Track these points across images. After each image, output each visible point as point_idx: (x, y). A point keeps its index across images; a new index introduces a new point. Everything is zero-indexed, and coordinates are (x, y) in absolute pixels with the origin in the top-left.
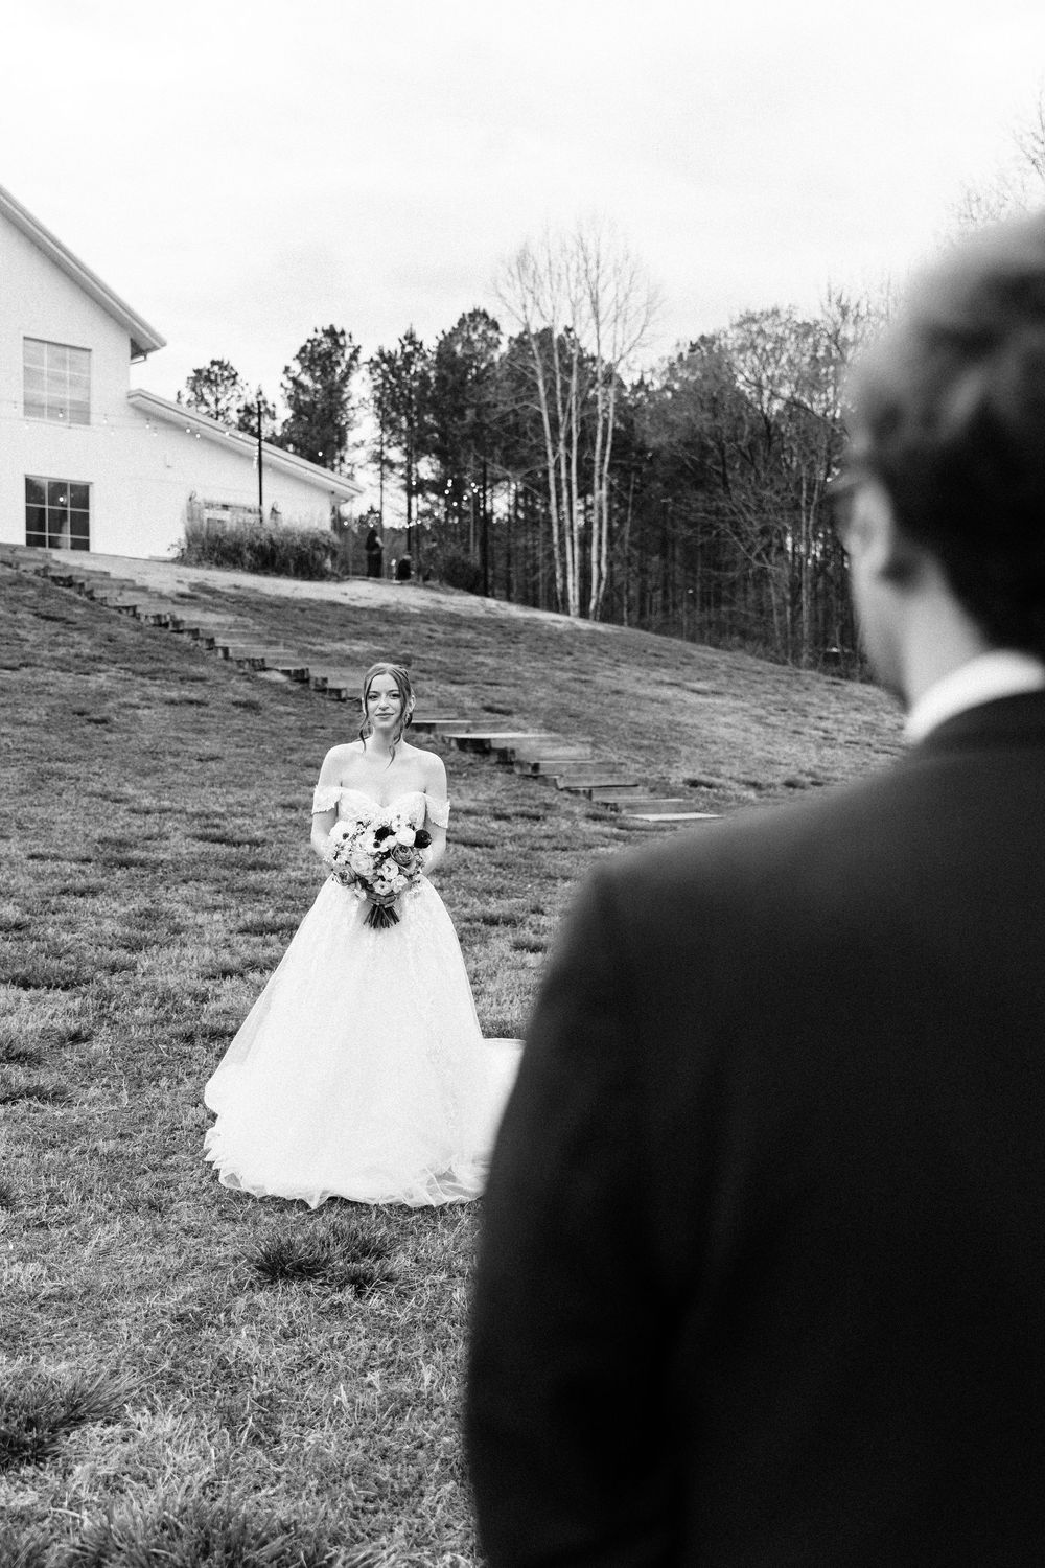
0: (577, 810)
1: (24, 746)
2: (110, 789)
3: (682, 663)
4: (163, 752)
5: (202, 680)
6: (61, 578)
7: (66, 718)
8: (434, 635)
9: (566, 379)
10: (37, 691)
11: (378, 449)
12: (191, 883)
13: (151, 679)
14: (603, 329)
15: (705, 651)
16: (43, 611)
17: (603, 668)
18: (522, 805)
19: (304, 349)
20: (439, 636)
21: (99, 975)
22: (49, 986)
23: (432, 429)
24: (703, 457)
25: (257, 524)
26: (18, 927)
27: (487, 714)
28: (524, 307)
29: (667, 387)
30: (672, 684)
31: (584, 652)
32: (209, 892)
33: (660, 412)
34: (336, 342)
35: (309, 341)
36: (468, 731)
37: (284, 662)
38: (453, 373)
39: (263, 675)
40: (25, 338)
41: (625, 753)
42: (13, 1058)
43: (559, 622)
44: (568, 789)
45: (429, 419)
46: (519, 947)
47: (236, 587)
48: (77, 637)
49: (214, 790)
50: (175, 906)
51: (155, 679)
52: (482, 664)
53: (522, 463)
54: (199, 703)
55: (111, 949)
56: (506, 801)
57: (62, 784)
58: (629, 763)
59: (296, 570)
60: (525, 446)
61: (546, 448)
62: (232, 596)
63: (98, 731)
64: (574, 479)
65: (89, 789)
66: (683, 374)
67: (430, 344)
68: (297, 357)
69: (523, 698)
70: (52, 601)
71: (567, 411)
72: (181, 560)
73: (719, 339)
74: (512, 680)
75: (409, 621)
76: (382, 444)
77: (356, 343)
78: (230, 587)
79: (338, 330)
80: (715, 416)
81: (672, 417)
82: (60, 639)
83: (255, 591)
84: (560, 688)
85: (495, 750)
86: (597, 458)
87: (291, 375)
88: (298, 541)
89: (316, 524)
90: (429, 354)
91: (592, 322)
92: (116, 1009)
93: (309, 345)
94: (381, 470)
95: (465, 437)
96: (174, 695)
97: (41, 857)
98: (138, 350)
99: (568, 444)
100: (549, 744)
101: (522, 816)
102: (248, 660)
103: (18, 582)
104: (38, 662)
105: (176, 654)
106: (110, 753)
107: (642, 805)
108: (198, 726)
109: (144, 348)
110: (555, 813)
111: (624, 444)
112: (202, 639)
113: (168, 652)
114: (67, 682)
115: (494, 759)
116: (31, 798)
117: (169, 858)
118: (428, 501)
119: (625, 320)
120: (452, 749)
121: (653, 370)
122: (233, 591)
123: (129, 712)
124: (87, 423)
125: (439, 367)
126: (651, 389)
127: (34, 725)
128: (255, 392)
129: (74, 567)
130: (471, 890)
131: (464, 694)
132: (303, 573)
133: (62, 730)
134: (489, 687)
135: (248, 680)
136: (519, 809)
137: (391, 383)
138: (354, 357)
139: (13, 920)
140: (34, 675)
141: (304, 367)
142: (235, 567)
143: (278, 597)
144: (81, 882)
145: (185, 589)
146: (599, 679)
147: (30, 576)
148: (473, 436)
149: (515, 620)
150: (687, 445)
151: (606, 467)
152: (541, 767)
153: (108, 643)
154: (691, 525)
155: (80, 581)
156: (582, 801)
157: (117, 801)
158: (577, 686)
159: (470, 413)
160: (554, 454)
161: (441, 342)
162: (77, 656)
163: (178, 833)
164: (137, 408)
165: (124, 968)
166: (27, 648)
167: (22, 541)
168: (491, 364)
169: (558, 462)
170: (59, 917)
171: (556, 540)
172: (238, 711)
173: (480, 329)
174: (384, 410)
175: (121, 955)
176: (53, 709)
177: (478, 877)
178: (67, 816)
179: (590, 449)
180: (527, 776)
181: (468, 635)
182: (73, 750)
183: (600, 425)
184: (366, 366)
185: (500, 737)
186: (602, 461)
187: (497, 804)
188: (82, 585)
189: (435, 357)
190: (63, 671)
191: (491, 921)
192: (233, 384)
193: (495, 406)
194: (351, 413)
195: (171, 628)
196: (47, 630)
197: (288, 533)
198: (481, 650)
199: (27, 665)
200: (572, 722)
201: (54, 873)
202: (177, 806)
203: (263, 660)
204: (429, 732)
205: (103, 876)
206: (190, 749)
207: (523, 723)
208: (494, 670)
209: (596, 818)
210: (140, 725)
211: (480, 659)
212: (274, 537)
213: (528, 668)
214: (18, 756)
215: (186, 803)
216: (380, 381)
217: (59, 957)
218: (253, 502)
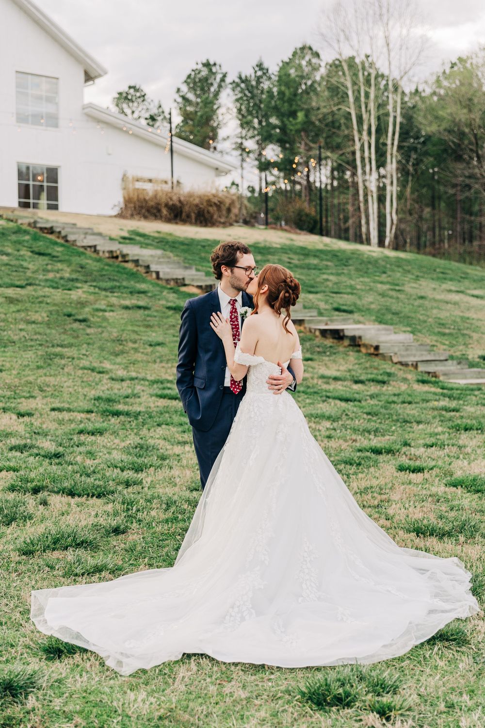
0: (409, 376)
1: (35, 337)
2: (96, 365)
3: (461, 277)
4: (126, 340)
5: (144, 292)
6: (46, 228)
7: (60, 318)
8: (292, 261)
9: (367, 89)
10: (40, 301)
11: (239, 141)
12: (164, 426)
13: (111, 292)
14: (392, 54)
15: (476, 270)
16: (36, 250)
17: (409, 282)
18: (371, 374)
19: (189, 77)
20: (296, 262)
21: (120, 488)
22: (88, 495)
23: (275, 127)
24: (461, 139)
25: (170, 190)
26: (57, 455)
27: (337, 313)
28: (338, 41)
29: (434, 93)
30: (458, 292)
31: (393, 271)
32: (178, 432)
33: (431, 110)
34: (211, 70)
35: (193, 70)
36: (326, 324)
37: (198, 280)
38: (289, 88)
39: (183, 289)
40: (17, 72)
41: (435, 338)
42: (78, 544)
43: (374, 252)
44: (401, 363)
45: (274, 120)
46: (401, 469)
47: (159, 232)
48: (59, 266)
49: (163, 364)
50: (158, 442)
51: (114, 292)
52: (327, 280)
53: (338, 147)
54: (145, 308)
55: (122, 471)
56: (360, 371)
57: (63, 362)
58: (438, 344)
59: (196, 221)
60: (338, 136)
61: (353, 136)
62: (156, 238)
63: (81, 327)
64: (373, 157)
65: (81, 365)
66: (445, 83)
67: (274, 69)
68: (185, 82)
69: (359, 302)
70: (41, 243)
71: (368, 111)
72: (121, 216)
73: (472, 59)
74: (349, 290)
75: (274, 252)
76: (242, 138)
77: (224, 70)
78: (154, 232)
79: (212, 62)
80: (470, 111)
81: (441, 113)
82: (49, 267)
83: (170, 234)
84: (383, 295)
85: (347, 337)
86: (389, 142)
87: (181, 94)
88: (197, 201)
89: (209, 189)
90: (273, 77)
91: (385, 50)
92: (138, 510)
93: (193, 73)
94: (241, 155)
95: (298, 131)
96: (127, 303)
97: (59, 410)
98: (89, 77)
99: (369, 133)
100: (383, 332)
101: (373, 381)
102: (173, 279)
103: (19, 231)
104: (37, 282)
105: (125, 276)
106: (91, 341)
107: (454, 373)
108: (146, 323)
109: (92, 75)
110: (395, 378)
111: (407, 131)
112: (141, 266)
113: (119, 275)
114: (58, 295)
115: (346, 342)
116: (45, 371)
117: (144, 410)
118: (272, 175)
119: (407, 48)
120: (317, 337)
121: (426, 82)
122: (156, 235)
123: (101, 314)
124: (56, 126)
125: (280, 85)
126: (423, 94)
127: (40, 323)
128: (157, 105)
129: (53, 221)
130: (355, 430)
131: (319, 300)
132: (201, 222)
133: (58, 326)
134: (334, 295)
135: (174, 292)
136: (370, 376)
137: (247, 96)
138: (223, 80)
139: (53, 452)
140: (35, 290)
141: (190, 88)
142: (156, 219)
143: (186, 239)
144: (90, 427)
145: (126, 235)
146: (407, 288)
147: (25, 227)
148: (304, 130)
149: (344, 251)
150: (450, 131)
151: (395, 148)
152: (381, 347)
153: (80, 269)
154: (454, 186)
155: (58, 230)
156: (411, 371)
157: (100, 372)
158: (393, 293)
159: (301, 115)
160: (360, 140)
161: (281, 69)
162: (61, 278)
163: (145, 393)
164: (89, 116)
165: (135, 483)
166: (29, 274)
167: (16, 205)
168: (314, 82)
169: (362, 146)
170: (82, 449)
171: (361, 198)
172: (171, 313)
173: (307, 58)
174: (243, 116)
175: (129, 474)
176: (51, 312)
177: (357, 422)
178: (70, 383)
179: (384, 136)
180: (371, 354)
181: (315, 261)
182: (68, 340)
183: (391, 120)
184: (230, 86)
185: (350, 328)
186: (393, 144)
187: (353, 373)
188: (60, 232)
189: (277, 78)
190: (54, 288)
191: (378, 452)
192: (143, 101)
193: (318, 109)
194: (220, 118)
195: (120, 259)
196: (41, 262)
197: (190, 195)
198: (324, 271)
199: (30, 284)
200: (395, 318)
201: (70, 420)
202: (140, 376)
203: (183, 279)
204: (300, 325)
205: (103, 422)
206: (144, 338)
207: (361, 319)
208: (336, 283)
209: (424, 382)
210: (109, 323)
211: (325, 276)
212: (182, 199)
213: (359, 282)
214: (32, 343)
215: (146, 374)
216: (240, 95)
217: (88, 476)
218: (167, 175)
